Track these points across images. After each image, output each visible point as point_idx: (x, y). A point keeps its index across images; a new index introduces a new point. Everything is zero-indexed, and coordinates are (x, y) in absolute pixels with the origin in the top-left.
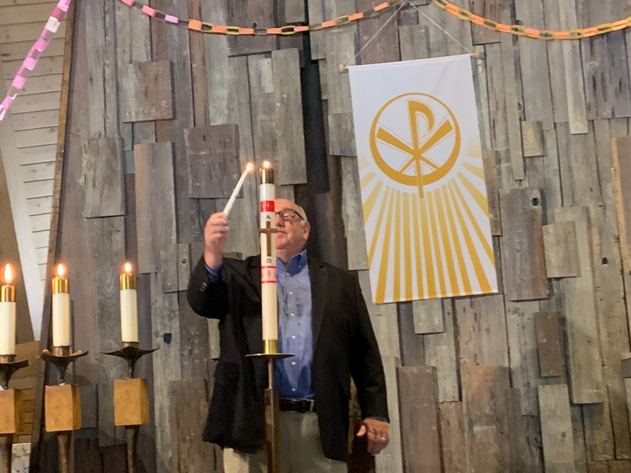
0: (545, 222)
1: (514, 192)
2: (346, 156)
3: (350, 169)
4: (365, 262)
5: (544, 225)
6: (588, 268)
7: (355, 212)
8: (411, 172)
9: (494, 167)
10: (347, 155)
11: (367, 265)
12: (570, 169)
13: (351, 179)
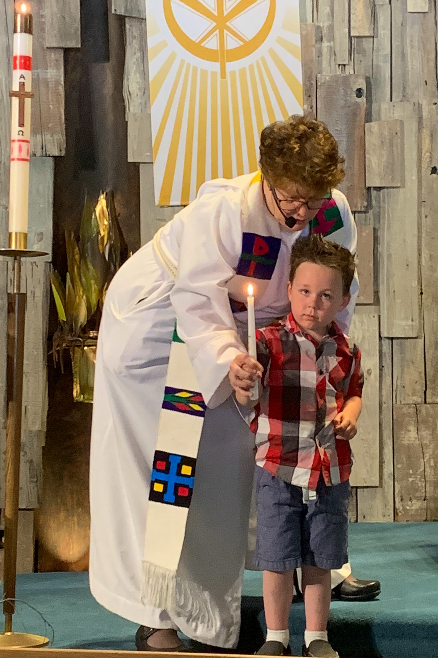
0: (369, 118)
1: (335, 78)
2: (132, 17)
3: (136, 34)
4: (149, 154)
5: (367, 122)
6: (415, 178)
7: (140, 89)
8: (212, 44)
9: (314, 46)
10: (134, 15)
11: (151, 156)
12: (403, 56)
13: (137, 47)
